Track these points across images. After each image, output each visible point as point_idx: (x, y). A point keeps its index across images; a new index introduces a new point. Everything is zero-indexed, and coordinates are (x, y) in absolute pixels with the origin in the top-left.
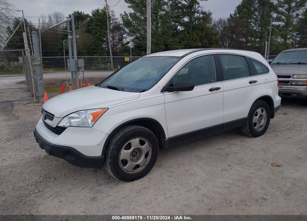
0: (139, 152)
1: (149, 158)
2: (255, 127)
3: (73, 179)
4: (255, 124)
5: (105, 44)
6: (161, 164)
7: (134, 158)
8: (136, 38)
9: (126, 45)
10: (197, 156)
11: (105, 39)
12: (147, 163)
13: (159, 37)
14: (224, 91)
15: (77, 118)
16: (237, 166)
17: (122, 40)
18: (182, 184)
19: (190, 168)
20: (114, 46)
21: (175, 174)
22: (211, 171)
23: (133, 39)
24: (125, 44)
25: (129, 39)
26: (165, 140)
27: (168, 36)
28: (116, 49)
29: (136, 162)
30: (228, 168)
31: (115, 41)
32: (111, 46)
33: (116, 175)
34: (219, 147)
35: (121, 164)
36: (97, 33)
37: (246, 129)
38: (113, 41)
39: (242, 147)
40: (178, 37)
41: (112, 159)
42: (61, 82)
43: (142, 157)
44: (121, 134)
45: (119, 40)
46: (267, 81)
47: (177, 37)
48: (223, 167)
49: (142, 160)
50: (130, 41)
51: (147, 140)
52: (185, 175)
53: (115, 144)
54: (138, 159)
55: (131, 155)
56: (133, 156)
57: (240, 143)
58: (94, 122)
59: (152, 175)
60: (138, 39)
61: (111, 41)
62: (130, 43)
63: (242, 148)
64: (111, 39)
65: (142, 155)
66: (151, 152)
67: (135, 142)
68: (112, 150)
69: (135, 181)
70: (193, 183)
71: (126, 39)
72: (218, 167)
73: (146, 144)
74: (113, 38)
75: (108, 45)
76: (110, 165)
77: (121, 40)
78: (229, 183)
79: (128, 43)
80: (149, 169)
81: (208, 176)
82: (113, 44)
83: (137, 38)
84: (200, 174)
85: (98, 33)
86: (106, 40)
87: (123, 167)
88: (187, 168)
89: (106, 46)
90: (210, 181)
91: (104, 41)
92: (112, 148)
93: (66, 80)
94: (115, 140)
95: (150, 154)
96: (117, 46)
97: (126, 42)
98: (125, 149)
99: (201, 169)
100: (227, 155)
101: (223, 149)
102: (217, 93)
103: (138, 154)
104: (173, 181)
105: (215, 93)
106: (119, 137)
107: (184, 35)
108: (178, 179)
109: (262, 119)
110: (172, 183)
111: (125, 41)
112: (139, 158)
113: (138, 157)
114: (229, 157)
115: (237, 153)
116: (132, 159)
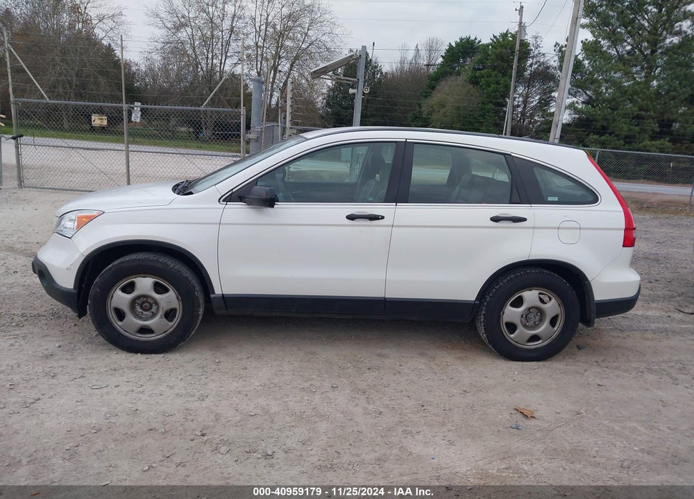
1: (176, 321)
2: (511, 333)
4: (512, 327)
7: (145, 313)
12: (172, 329)
13: (645, 102)
14: (392, 226)
17: (547, 104)
20: (525, 116)
31: (529, 106)
35: (114, 316)
36: (489, 86)
38: (526, 106)
45: (540, 103)
49: (156, 322)
56: (142, 308)
60: (591, 105)
61: (520, 106)
64: (521, 100)
65: (158, 312)
73: (170, 293)
74: (526, 98)
77: (544, 102)
82: (523, 113)
85: (492, 86)
87: (117, 321)
95: (179, 315)
109: (543, 319)
111: (553, 106)
116: (139, 313)
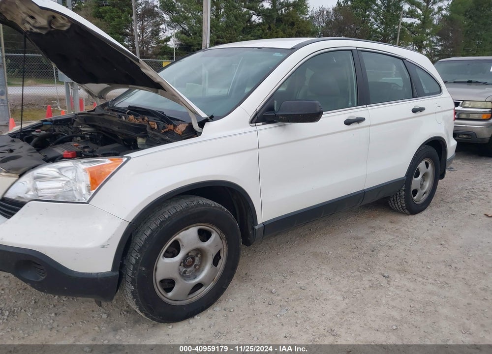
0: (199, 255)
1: (222, 263)
2: (414, 196)
3: (53, 315)
4: (415, 192)
5: (129, 40)
6: (246, 274)
7: (189, 270)
8: (182, 32)
9: (165, 43)
10: (316, 255)
11: (128, 31)
12: (219, 274)
13: (220, 32)
14: (370, 126)
15: (54, 178)
16: (397, 276)
17: (158, 34)
18: (298, 322)
19: (307, 281)
20: (144, 42)
21: (279, 298)
22: (352, 289)
23: (177, 33)
24: (162, 41)
25: (170, 32)
26: (256, 227)
27: (236, 31)
28: (148, 48)
29: (194, 278)
30: (384, 281)
31: (145, 35)
32: (139, 43)
33: (150, 315)
34: (353, 233)
35: (159, 290)
36: (114, 20)
37: (399, 203)
38: (143, 36)
39: (396, 234)
40: (252, 33)
41: (136, 285)
42: (47, 102)
43: (206, 265)
44: (153, 225)
45: (152, 33)
46: (439, 109)
47: (250, 33)
48: (373, 278)
49: (208, 273)
50: (171, 37)
51: (215, 228)
52: (301, 299)
53: (140, 250)
54: (198, 270)
55: (180, 265)
56: (185, 266)
57: (391, 226)
58: (94, 191)
59: (231, 300)
60: (185, 34)
61: (139, 35)
62: (171, 39)
63: (397, 236)
64: (138, 31)
65: (206, 261)
66: (225, 250)
67: (189, 237)
68: (134, 265)
69: (196, 317)
70: (321, 319)
71: (164, 32)
72: (362, 280)
73: (214, 236)
74: (143, 30)
75: (134, 42)
76: (134, 298)
77: (155, 33)
78: (394, 319)
79: (168, 39)
80: (224, 287)
81: (347, 301)
82: (142, 41)
83: (184, 32)
84: (330, 297)
85: (116, 20)
86: (130, 32)
87: (164, 295)
88: (302, 282)
89: (130, 43)
90: (354, 312)
91: (127, 35)
92: (134, 261)
93: (56, 100)
94: (140, 240)
95: (223, 255)
96: (148, 43)
97: (165, 37)
98: (165, 256)
99: (330, 284)
100: (373, 251)
101: (362, 238)
102: (358, 128)
103: (197, 259)
104: (278, 316)
105: (355, 129)
106: (148, 233)
107: (263, 31)
108: (287, 310)
109: (425, 179)
110: (275, 322)
111: (162, 36)
112: (200, 267)
113: (197, 267)
114: (379, 257)
115: (391, 247)
116: (185, 272)
